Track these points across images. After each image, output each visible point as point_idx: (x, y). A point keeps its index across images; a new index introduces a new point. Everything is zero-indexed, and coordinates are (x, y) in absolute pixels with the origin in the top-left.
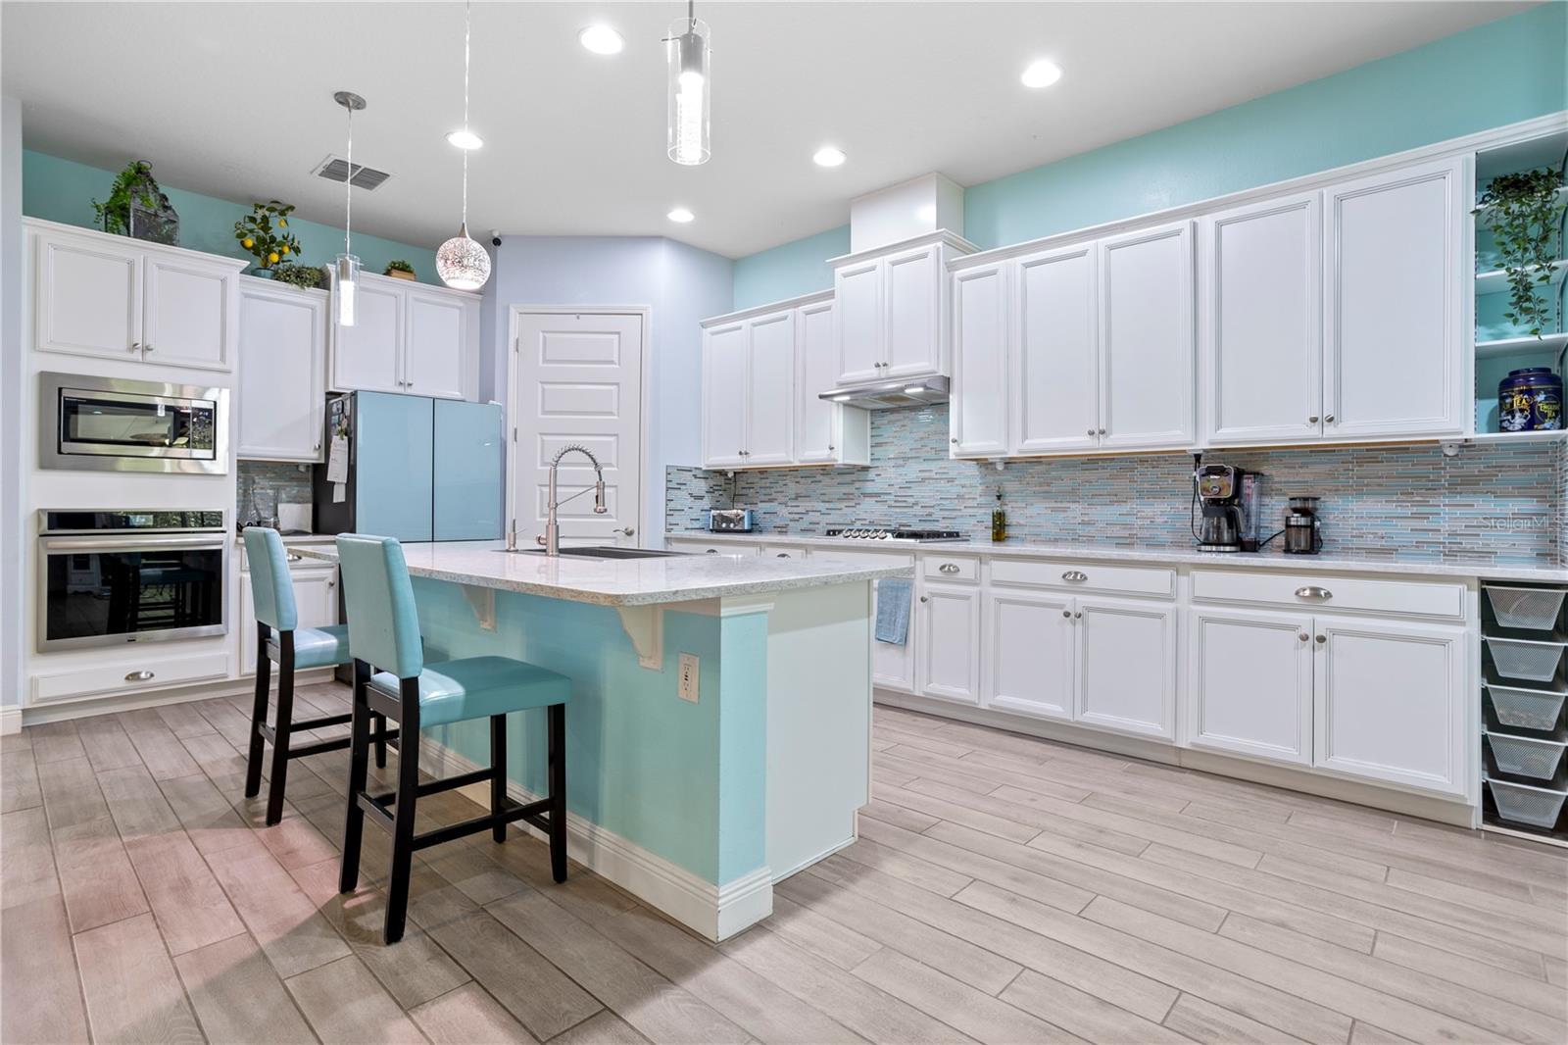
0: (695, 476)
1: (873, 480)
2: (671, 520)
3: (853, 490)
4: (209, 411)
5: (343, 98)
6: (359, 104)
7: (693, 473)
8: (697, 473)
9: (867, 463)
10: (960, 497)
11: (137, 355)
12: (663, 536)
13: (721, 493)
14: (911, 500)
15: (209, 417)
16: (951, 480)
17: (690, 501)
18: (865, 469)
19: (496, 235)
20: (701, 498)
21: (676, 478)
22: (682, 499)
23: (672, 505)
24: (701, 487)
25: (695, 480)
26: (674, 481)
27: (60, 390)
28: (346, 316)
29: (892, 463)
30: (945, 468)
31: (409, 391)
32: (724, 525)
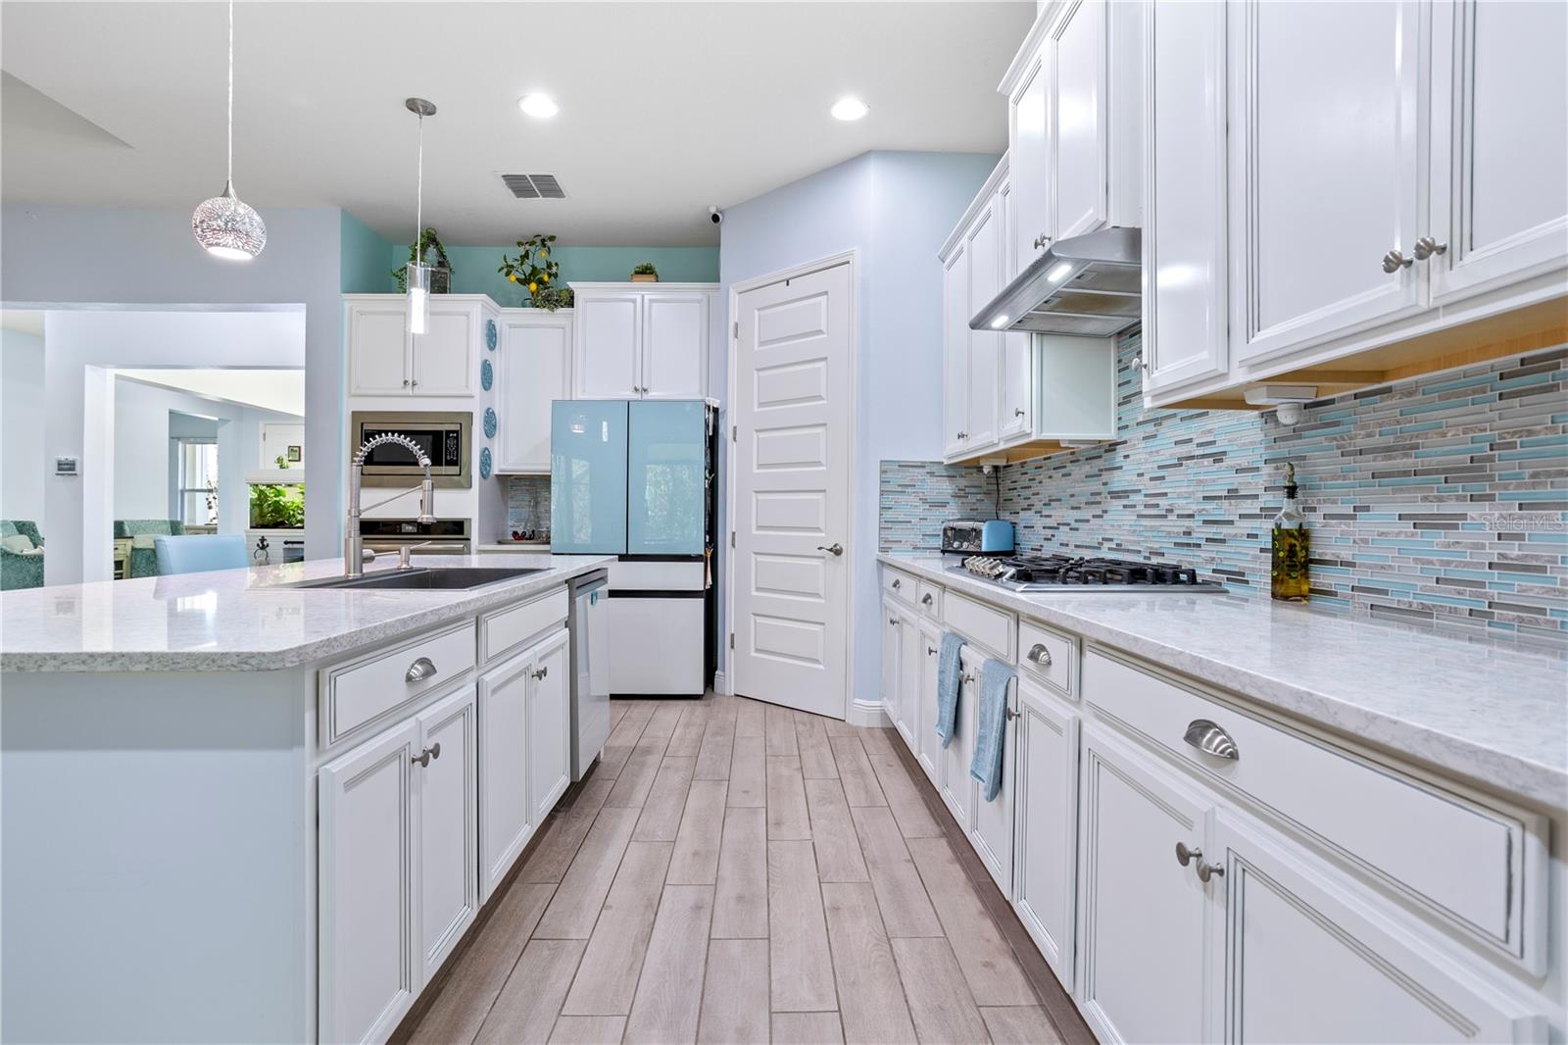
0: (932, 474)
1: (1121, 468)
2: (890, 535)
3: (1100, 488)
4: (457, 432)
5: (412, 105)
6: (429, 110)
7: (927, 470)
8: (935, 469)
9: (1110, 434)
10: (1233, 495)
11: (409, 390)
12: (875, 557)
13: (979, 497)
14: (1163, 503)
15: (457, 438)
16: (1218, 458)
17: (921, 510)
18: (1112, 447)
19: (713, 210)
20: (943, 505)
21: (898, 478)
22: (909, 507)
23: (889, 515)
24: (945, 488)
25: (929, 480)
26: (895, 477)
27: (362, 424)
28: (418, 324)
29: (1142, 432)
30: (1210, 431)
31: (646, 396)
32: (956, 544)
